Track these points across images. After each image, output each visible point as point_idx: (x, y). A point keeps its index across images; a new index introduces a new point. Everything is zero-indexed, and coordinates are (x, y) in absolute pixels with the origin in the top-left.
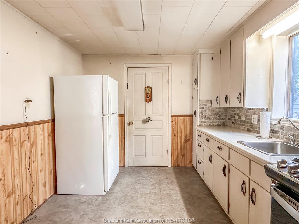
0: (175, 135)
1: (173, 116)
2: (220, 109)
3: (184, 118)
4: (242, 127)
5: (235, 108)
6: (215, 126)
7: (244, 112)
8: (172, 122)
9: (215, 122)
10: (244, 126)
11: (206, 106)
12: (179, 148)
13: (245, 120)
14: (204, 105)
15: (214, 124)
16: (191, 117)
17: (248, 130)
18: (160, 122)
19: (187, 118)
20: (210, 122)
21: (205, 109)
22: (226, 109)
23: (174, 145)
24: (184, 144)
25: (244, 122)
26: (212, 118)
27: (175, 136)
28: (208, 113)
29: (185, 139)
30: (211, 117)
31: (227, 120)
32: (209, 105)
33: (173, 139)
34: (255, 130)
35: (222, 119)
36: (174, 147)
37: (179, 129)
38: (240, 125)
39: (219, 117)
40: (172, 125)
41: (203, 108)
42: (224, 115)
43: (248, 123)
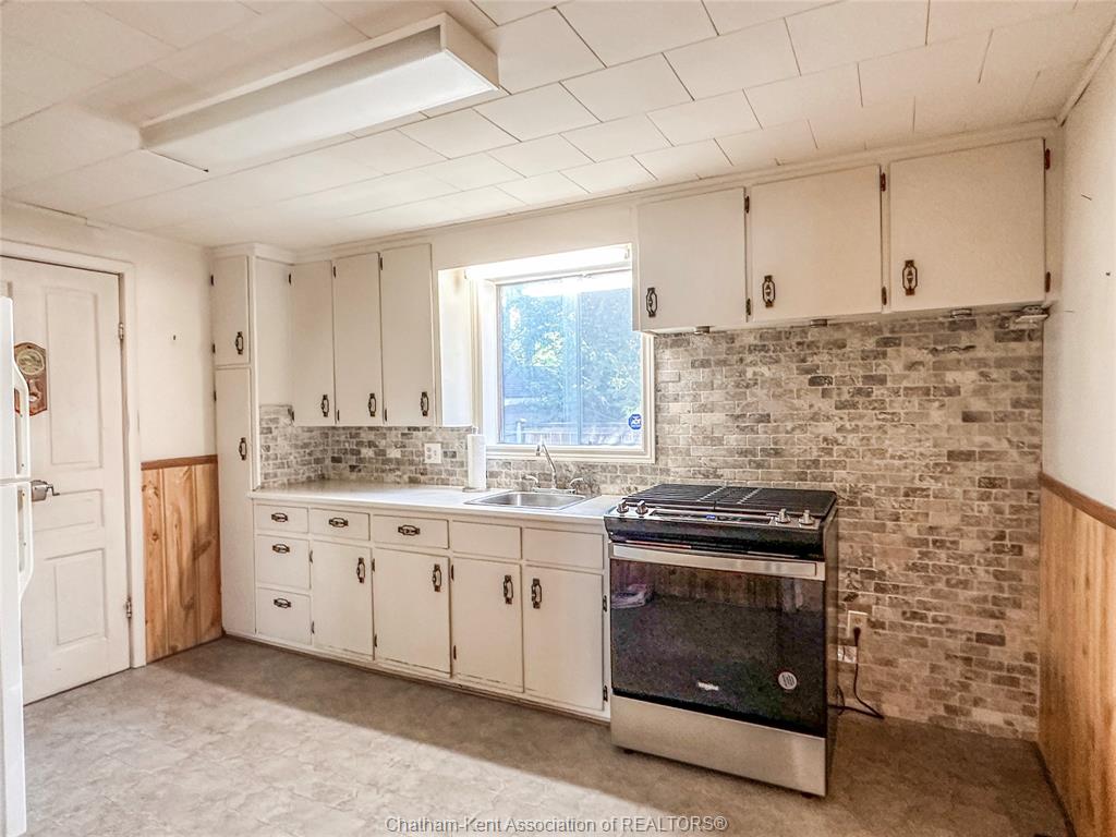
0: (156, 536)
1: (146, 466)
2: (311, 431)
3: (186, 468)
4: (391, 477)
5: (360, 428)
6: (303, 483)
7: (393, 437)
8: (144, 488)
9: (301, 471)
10: (398, 473)
11: (278, 423)
12: (174, 581)
13: (399, 456)
14: (271, 420)
15: (299, 477)
16: (212, 466)
17: (413, 481)
18: (87, 496)
19: (199, 468)
20: (290, 475)
21: (275, 432)
22: (326, 432)
23: (155, 576)
24: (190, 563)
25: (398, 462)
26: (294, 461)
27: (155, 540)
28: (282, 446)
29: (194, 545)
30: (292, 457)
31: (328, 462)
32: (284, 420)
33: (149, 554)
34: (436, 477)
35: (318, 461)
36: (155, 583)
37: (172, 513)
38: (383, 471)
39: (310, 454)
40: (145, 500)
41: (270, 431)
42: (321, 448)
43: (411, 463)
